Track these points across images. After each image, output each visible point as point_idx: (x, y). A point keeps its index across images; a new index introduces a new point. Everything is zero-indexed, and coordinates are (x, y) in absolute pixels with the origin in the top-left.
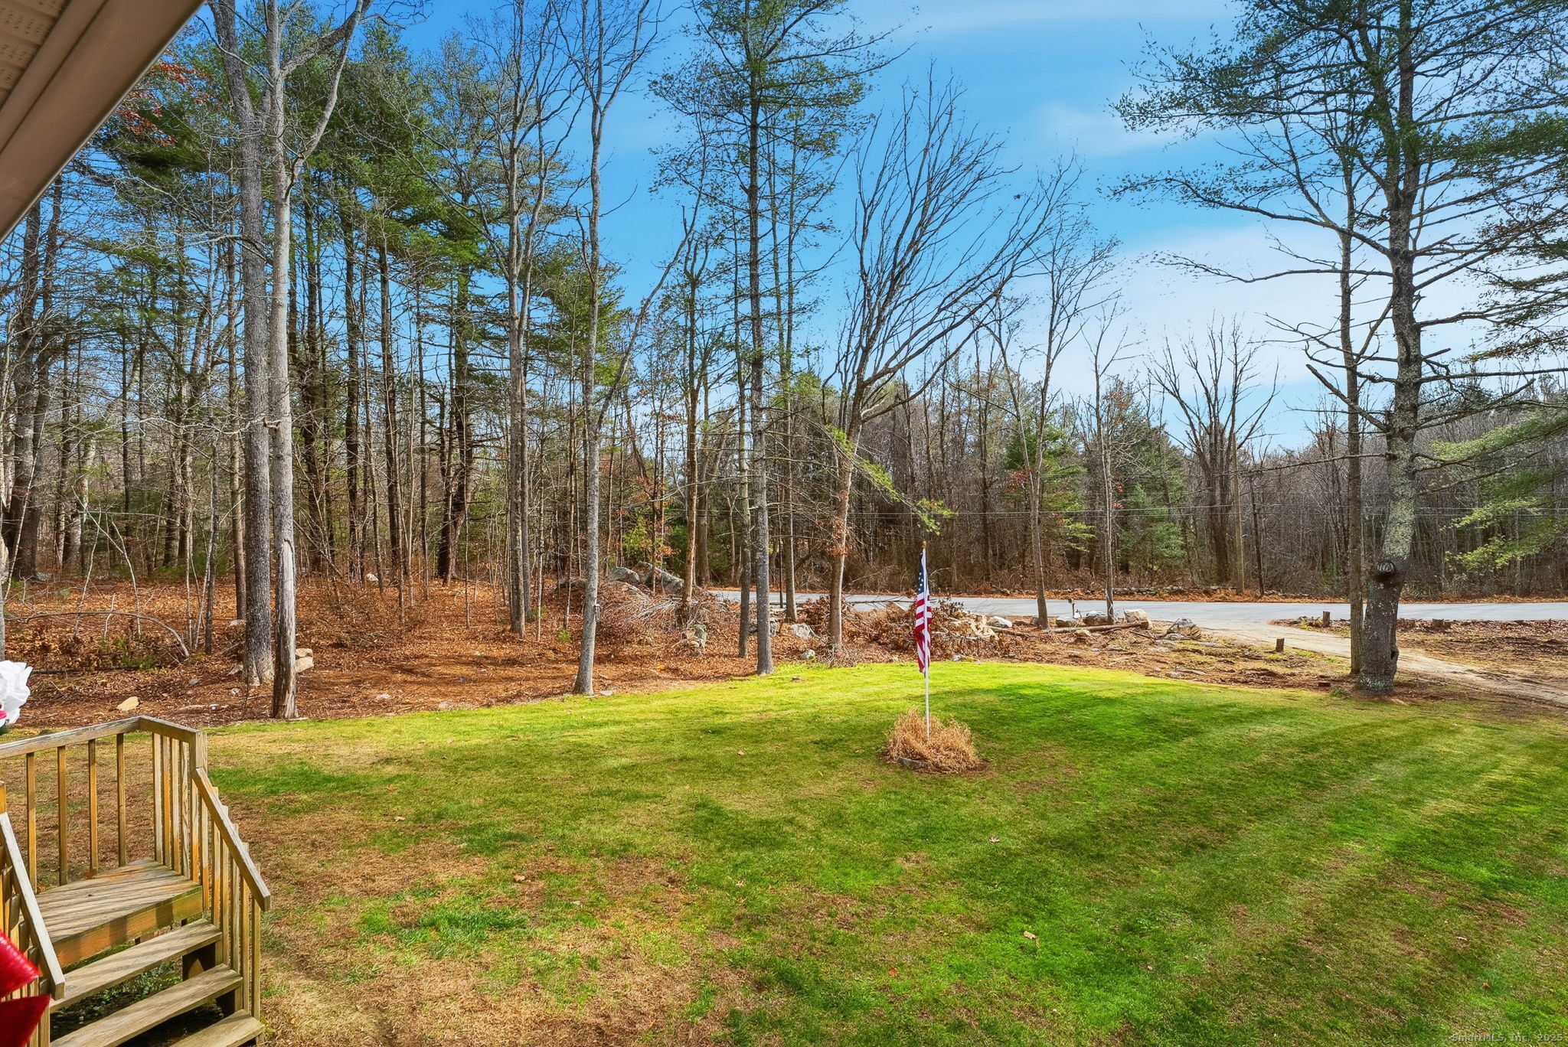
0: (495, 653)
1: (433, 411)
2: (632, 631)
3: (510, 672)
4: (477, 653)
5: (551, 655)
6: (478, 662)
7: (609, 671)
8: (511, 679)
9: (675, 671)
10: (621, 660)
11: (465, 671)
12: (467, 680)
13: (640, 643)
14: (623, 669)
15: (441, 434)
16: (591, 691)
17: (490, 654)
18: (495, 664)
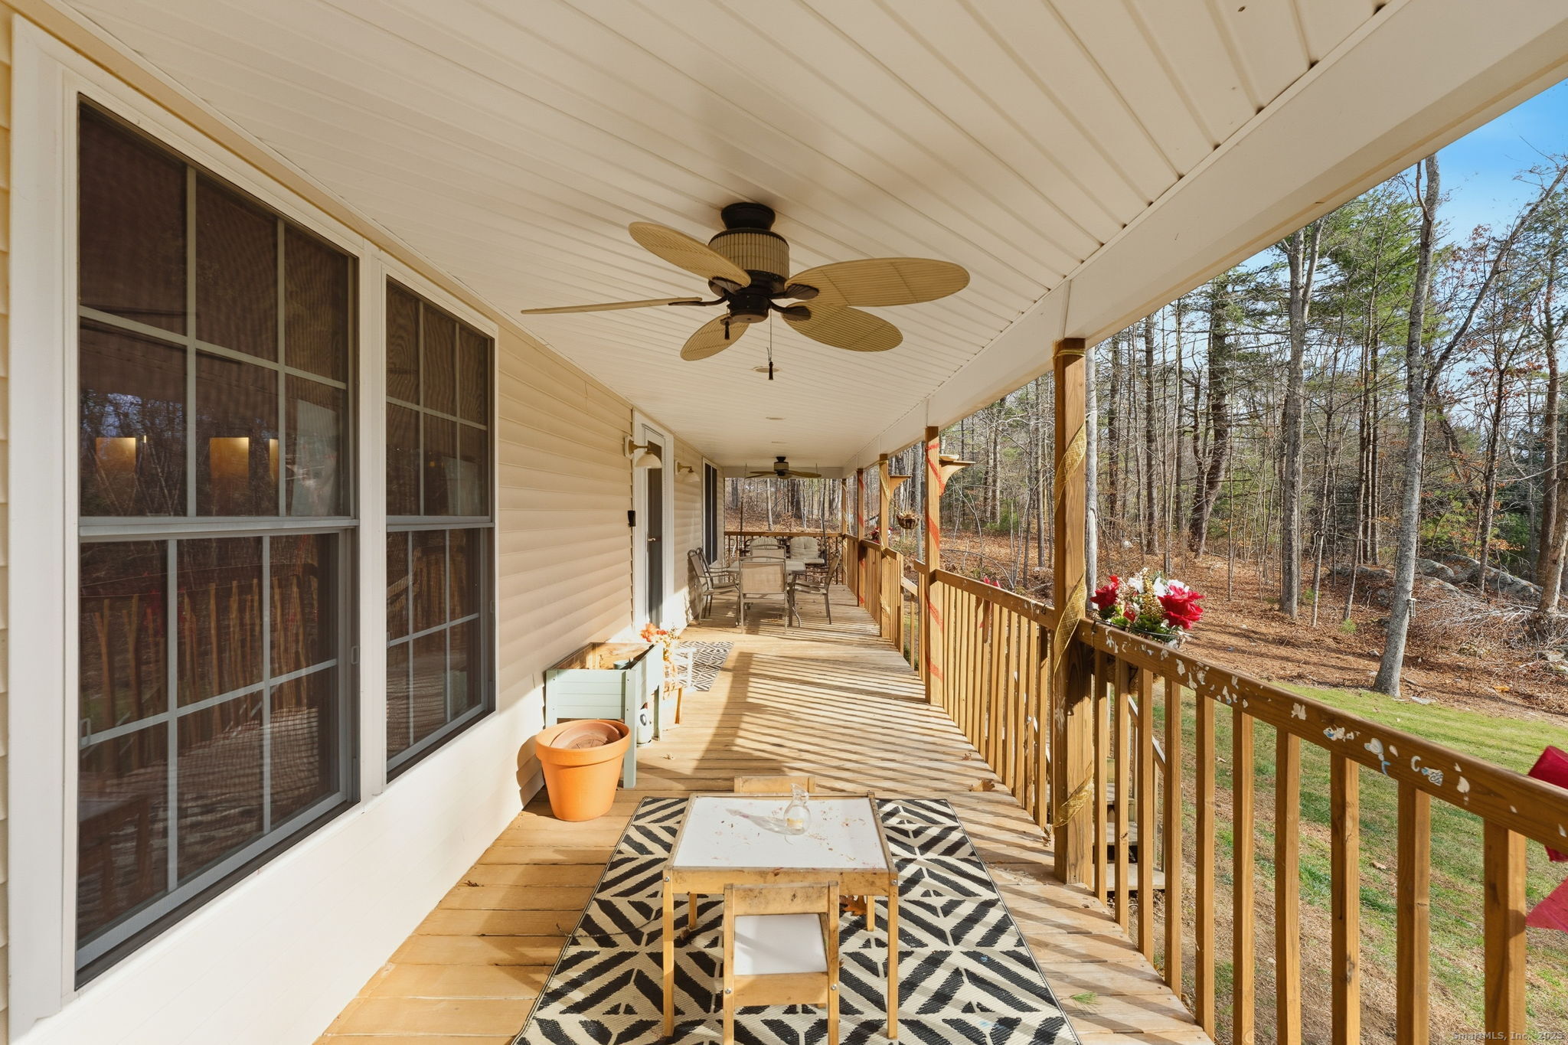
0: (1263, 630)
1: (1189, 395)
2: (1446, 635)
3: (1283, 651)
4: (1244, 626)
5: (1330, 642)
6: (1246, 635)
7: (1417, 676)
8: (1287, 659)
9: (1528, 697)
10: (1429, 666)
11: (1234, 641)
12: (1237, 650)
13: (1461, 651)
14: (1433, 677)
15: (1196, 417)
16: (1398, 693)
17: (1258, 630)
18: (1266, 641)
